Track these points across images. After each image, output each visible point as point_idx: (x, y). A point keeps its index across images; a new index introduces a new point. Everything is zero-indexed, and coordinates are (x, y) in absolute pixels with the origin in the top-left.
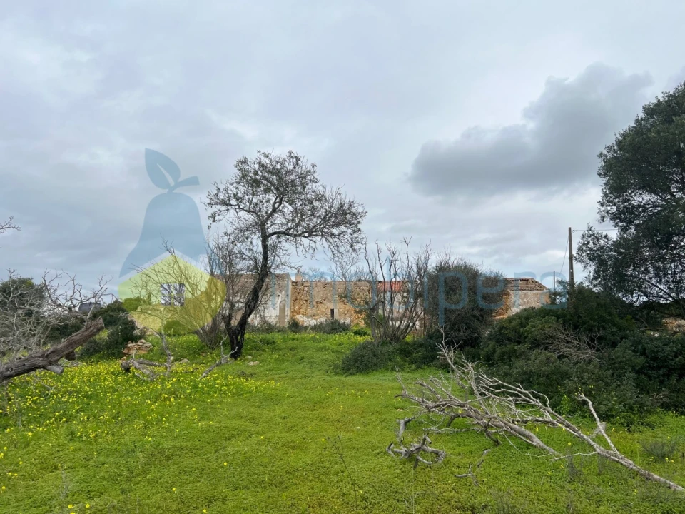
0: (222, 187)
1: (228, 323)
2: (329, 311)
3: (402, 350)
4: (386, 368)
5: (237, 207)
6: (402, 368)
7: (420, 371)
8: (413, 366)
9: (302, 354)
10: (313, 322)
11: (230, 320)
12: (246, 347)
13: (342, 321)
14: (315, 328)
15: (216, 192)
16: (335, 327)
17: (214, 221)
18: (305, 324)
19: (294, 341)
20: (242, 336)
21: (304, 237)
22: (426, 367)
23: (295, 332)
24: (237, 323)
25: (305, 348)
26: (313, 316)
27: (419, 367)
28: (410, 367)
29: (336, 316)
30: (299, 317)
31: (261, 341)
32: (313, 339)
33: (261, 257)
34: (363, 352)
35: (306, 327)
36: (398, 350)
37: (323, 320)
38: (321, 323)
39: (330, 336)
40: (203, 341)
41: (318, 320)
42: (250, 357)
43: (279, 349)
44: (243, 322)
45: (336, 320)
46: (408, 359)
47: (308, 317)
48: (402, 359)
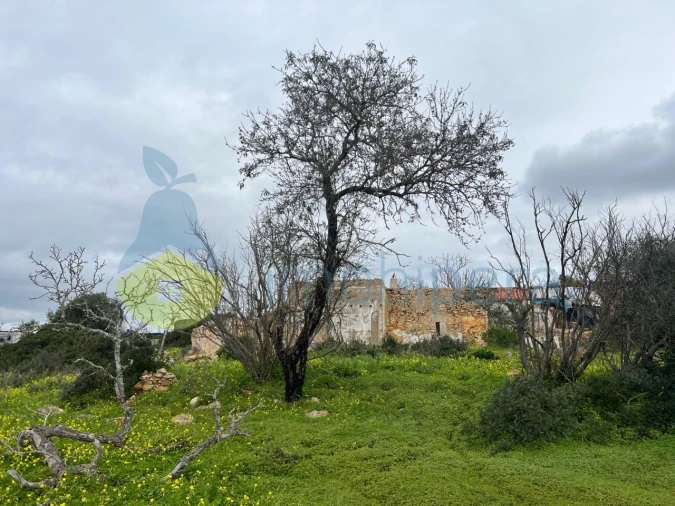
0: (260, 119)
1: (279, 343)
2: (434, 325)
3: (596, 398)
4: (576, 438)
5: (288, 155)
6: (598, 437)
7: (646, 442)
8: (630, 432)
9: (402, 397)
10: (414, 339)
11: (280, 339)
12: (310, 382)
13: (453, 337)
14: (417, 347)
15: (252, 130)
16: (445, 347)
17: (249, 175)
18: (405, 341)
19: (388, 371)
20: (303, 364)
21: (397, 195)
22: (658, 433)
23: (390, 353)
24: (293, 344)
25: (405, 384)
26: (414, 331)
27: (643, 434)
28: (623, 434)
29: (444, 331)
30: (397, 333)
31: (335, 371)
32: (418, 368)
33: (324, 232)
34: (523, 402)
35: (406, 347)
36: (587, 396)
37: (429, 336)
38: (425, 341)
39: (442, 359)
41: (421, 336)
42: (315, 399)
43: (364, 387)
44: (303, 342)
45: (446, 338)
46: (613, 415)
47: (407, 333)
48: (601, 414)
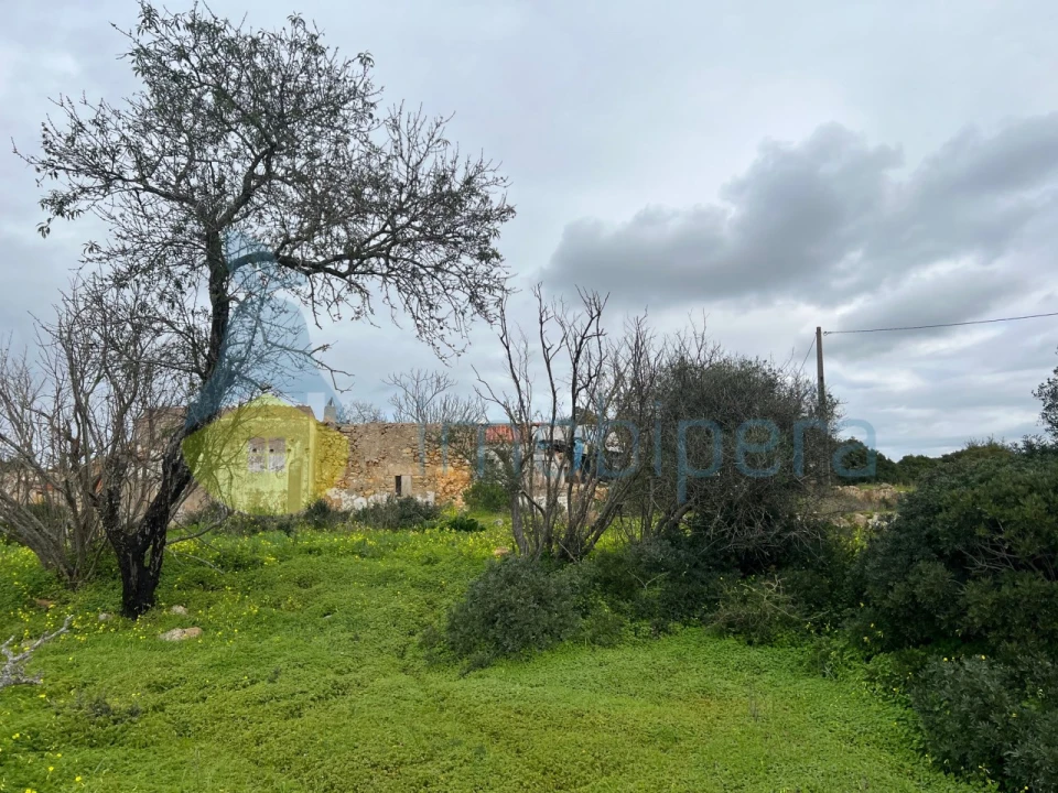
0: (85, 116)
1: (111, 516)
2: (393, 480)
3: (607, 582)
4: (577, 640)
5: (140, 185)
6: (605, 637)
7: (664, 639)
8: (646, 627)
9: (329, 598)
10: (360, 503)
11: (113, 509)
12: (170, 581)
13: (419, 499)
14: (363, 516)
15: (70, 132)
16: (407, 515)
17: (60, 212)
18: (345, 507)
19: (313, 559)
20: (157, 551)
21: (335, 273)
22: (678, 626)
23: (319, 526)
24: (140, 517)
25: (338, 578)
26: (360, 490)
27: (661, 629)
28: (636, 630)
29: (407, 489)
30: (331, 494)
31: (218, 561)
32: (361, 551)
33: (205, 326)
34: (510, 595)
35: (345, 515)
36: (596, 580)
37: (382, 498)
38: (377, 505)
39: (400, 534)
40: (47, 567)
41: (372, 497)
42: (179, 609)
43: (267, 585)
44: (159, 516)
45: (410, 499)
46: (626, 606)
47: (350, 493)
48: (611, 604)
